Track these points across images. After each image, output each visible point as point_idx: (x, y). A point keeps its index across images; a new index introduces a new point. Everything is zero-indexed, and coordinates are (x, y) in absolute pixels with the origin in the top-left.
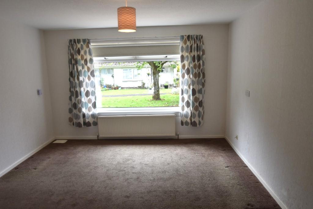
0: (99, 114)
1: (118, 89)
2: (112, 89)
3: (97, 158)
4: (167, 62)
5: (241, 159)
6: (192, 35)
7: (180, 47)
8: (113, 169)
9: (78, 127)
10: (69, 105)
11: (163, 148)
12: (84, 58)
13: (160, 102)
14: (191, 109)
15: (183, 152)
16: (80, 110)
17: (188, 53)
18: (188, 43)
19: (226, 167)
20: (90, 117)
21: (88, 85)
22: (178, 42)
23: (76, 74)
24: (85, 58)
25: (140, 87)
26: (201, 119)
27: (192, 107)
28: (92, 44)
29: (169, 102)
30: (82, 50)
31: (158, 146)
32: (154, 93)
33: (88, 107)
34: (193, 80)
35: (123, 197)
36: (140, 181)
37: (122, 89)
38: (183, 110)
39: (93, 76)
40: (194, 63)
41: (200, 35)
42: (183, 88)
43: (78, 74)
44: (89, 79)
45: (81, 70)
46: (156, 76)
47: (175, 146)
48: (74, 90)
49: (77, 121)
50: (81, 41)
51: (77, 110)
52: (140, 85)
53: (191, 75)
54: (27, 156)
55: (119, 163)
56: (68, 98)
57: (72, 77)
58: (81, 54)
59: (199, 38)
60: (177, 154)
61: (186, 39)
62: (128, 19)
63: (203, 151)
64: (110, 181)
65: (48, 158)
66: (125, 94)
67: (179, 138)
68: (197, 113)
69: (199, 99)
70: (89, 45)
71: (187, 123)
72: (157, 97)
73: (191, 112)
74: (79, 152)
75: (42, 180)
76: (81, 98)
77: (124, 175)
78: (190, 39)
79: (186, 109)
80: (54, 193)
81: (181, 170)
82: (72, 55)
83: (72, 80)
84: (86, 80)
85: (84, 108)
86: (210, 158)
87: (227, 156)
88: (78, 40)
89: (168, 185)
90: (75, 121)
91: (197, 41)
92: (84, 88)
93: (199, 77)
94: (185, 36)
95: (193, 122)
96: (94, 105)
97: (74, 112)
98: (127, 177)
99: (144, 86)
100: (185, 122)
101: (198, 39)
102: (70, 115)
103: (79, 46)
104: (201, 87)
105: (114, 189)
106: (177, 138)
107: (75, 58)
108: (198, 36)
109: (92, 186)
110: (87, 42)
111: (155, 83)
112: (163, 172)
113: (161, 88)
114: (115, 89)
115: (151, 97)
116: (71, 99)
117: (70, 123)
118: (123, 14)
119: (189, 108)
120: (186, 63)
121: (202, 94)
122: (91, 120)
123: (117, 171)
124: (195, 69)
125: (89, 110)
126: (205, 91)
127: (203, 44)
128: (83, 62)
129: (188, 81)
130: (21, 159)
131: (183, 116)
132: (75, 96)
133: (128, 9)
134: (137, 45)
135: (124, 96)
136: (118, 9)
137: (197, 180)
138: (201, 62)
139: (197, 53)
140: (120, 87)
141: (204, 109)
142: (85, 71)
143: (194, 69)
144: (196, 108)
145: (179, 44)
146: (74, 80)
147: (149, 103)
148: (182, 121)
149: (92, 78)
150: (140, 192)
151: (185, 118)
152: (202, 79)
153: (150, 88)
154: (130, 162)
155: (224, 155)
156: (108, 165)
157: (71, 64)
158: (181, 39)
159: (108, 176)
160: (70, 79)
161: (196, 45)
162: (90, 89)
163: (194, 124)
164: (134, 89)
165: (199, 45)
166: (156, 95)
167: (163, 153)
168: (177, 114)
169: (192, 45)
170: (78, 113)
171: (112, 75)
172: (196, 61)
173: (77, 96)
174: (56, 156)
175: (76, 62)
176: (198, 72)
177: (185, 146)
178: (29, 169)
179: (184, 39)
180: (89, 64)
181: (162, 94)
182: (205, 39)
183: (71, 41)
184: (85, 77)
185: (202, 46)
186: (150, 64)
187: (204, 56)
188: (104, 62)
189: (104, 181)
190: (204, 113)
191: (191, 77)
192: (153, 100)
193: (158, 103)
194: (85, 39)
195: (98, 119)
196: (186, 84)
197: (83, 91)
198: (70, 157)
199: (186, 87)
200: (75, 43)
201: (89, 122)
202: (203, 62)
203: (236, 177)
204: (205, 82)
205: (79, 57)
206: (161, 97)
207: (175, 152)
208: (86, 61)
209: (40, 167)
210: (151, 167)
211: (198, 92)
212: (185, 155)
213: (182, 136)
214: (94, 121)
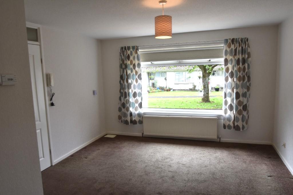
0: (144, 114)
1: (170, 91)
2: (165, 90)
3: (139, 154)
4: (217, 65)
5: (287, 170)
6: (236, 39)
7: (224, 51)
8: (152, 166)
9: (125, 125)
10: (119, 104)
11: (203, 149)
12: (132, 63)
13: (210, 104)
14: (234, 113)
15: (223, 156)
16: (128, 109)
17: (232, 56)
18: (233, 46)
19: (268, 176)
20: (137, 116)
21: (135, 87)
22: (222, 46)
23: (126, 77)
24: (134, 63)
25: (191, 90)
26: (244, 124)
27: (235, 111)
28: (140, 50)
29: (218, 105)
30: (131, 56)
31: (198, 147)
32: (204, 95)
33: (135, 106)
34: (237, 83)
35: (156, 193)
36: (174, 180)
37: (173, 91)
38: (226, 113)
39: (141, 79)
40: (238, 66)
41: (245, 38)
42: (227, 92)
43: (127, 77)
44: (137, 81)
45: (130, 73)
46: (206, 79)
47: (216, 149)
48: (123, 92)
49: (125, 119)
50: (131, 48)
51: (125, 109)
52: (192, 87)
53: (235, 79)
54: (81, 146)
55: (157, 161)
56: (118, 98)
57: (122, 80)
58: (130, 60)
59: (245, 41)
60: (216, 158)
61: (230, 42)
62: (164, 27)
63: (245, 156)
64: (147, 176)
65: (98, 150)
66: (176, 96)
67: (221, 141)
68: (240, 117)
69: (243, 103)
70: (138, 51)
71: (229, 127)
72: (206, 99)
73: (234, 116)
74: (124, 147)
75: (90, 169)
76: (129, 98)
77: (160, 172)
78: (235, 43)
79: (229, 112)
80: (97, 181)
81: (217, 174)
82: (123, 61)
83: (122, 82)
84: (134, 82)
85: (132, 108)
86: (251, 165)
87: (272, 165)
88: (128, 47)
89: (202, 188)
90: (123, 118)
91: (242, 44)
92: (132, 90)
93: (244, 81)
94: (229, 40)
95: (236, 126)
96: (141, 105)
97: (123, 111)
98: (163, 174)
99: (194, 88)
100: (228, 126)
101: (243, 42)
102: (119, 114)
103: (129, 52)
104: (245, 90)
105: (149, 184)
106: (219, 141)
107: (125, 63)
108: (243, 39)
109: (130, 180)
110: (136, 49)
111: (205, 86)
112: (199, 174)
113: (212, 90)
114: (167, 91)
115: (200, 99)
116: (120, 99)
117: (119, 120)
118: (159, 23)
119: (233, 111)
120: (230, 66)
121: (246, 98)
122: (137, 119)
123: (154, 168)
124: (240, 72)
125: (136, 110)
126: (250, 95)
127: (249, 46)
128: (132, 66)
129: (231, 84)
130: (77, 148)
131: (226, 119)
132: (124, 97)
133: (164, 18)
134: (181, 50)
135: (175, 97)
136: (156, 18)
137: (234, 186)
138: (246, 65)
139: (242, 56)
140: (171, 89)
141: (249, 113)
142: (133, 74)
143: (238, 73)
144: (239, 112)
145: (223, 48)
146: (124, 83)
147: (198, 105)
148: (224, 124)
149: (139, 81)
150: (173, 190)
151: (227, 121)
152: (246, 82)
153: (200, 91)
154: (168, 160)
155: (269, 163)
156: (147, 161)
157: (122, 68)
158: (224, 42)
159: (145, 171)
160: (120, 81)
161: (240, 48)
162: (137, 91)
163: (237, 128)
164: (185, 91)
165: (244, 48)
166: (206, 97)
167: (202, 155)
168: (219, 117)
169: (237, 48)
170: (126, 112)
171: (165, 78)
172: (241, 64)
173: (126, 97)
174: (104, 149)
175: (126, 66)
176: (243, 75)
177: (226, 150)
178: (81, 158)
179: (228, 43)
180: (137, 69)
181: (212, 96)
182: (251, 42)
183: (122, 48)
184: (133, 80)
185: (247, 49)
186: (200, 68)
187: (250, 59)
188: (149, 66)
189: (141, 176)
190: (248, 117)
191: (235, 80)
192: (202, 102)
193: (207, 105)
194: (134, 46)
195: (143, 118)
196: (229, 88)
197: (131, 92)
198: (116, 151)
199: (229, 91)
200: (126, 50)
201: (135, 120)
202: (248, 65)
203: (278, 189)
204: (250, 85)
205: (129, 62)
206: (211, 99)
207: (215, 155)
208: (134, 65)
209: (90, 157)
210: (187, 167)
211: (242, 96)
212: (224, 159)
213: (224, 140)
214: (140, 120)
